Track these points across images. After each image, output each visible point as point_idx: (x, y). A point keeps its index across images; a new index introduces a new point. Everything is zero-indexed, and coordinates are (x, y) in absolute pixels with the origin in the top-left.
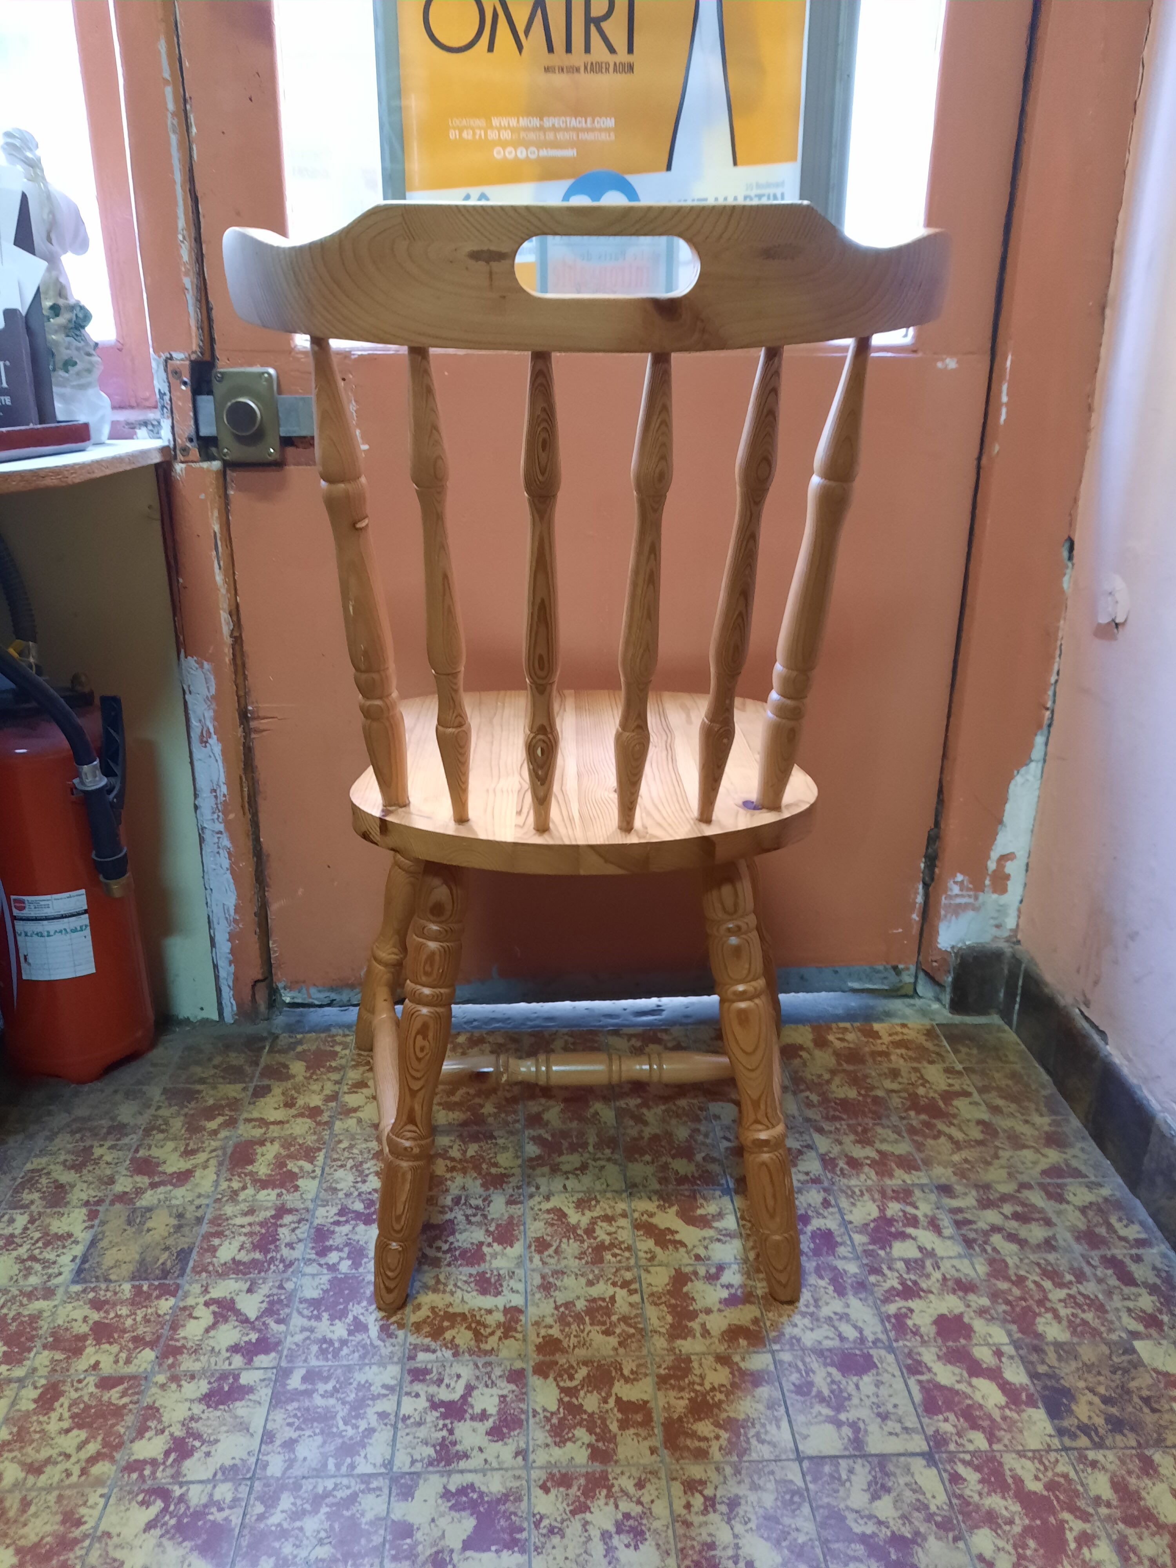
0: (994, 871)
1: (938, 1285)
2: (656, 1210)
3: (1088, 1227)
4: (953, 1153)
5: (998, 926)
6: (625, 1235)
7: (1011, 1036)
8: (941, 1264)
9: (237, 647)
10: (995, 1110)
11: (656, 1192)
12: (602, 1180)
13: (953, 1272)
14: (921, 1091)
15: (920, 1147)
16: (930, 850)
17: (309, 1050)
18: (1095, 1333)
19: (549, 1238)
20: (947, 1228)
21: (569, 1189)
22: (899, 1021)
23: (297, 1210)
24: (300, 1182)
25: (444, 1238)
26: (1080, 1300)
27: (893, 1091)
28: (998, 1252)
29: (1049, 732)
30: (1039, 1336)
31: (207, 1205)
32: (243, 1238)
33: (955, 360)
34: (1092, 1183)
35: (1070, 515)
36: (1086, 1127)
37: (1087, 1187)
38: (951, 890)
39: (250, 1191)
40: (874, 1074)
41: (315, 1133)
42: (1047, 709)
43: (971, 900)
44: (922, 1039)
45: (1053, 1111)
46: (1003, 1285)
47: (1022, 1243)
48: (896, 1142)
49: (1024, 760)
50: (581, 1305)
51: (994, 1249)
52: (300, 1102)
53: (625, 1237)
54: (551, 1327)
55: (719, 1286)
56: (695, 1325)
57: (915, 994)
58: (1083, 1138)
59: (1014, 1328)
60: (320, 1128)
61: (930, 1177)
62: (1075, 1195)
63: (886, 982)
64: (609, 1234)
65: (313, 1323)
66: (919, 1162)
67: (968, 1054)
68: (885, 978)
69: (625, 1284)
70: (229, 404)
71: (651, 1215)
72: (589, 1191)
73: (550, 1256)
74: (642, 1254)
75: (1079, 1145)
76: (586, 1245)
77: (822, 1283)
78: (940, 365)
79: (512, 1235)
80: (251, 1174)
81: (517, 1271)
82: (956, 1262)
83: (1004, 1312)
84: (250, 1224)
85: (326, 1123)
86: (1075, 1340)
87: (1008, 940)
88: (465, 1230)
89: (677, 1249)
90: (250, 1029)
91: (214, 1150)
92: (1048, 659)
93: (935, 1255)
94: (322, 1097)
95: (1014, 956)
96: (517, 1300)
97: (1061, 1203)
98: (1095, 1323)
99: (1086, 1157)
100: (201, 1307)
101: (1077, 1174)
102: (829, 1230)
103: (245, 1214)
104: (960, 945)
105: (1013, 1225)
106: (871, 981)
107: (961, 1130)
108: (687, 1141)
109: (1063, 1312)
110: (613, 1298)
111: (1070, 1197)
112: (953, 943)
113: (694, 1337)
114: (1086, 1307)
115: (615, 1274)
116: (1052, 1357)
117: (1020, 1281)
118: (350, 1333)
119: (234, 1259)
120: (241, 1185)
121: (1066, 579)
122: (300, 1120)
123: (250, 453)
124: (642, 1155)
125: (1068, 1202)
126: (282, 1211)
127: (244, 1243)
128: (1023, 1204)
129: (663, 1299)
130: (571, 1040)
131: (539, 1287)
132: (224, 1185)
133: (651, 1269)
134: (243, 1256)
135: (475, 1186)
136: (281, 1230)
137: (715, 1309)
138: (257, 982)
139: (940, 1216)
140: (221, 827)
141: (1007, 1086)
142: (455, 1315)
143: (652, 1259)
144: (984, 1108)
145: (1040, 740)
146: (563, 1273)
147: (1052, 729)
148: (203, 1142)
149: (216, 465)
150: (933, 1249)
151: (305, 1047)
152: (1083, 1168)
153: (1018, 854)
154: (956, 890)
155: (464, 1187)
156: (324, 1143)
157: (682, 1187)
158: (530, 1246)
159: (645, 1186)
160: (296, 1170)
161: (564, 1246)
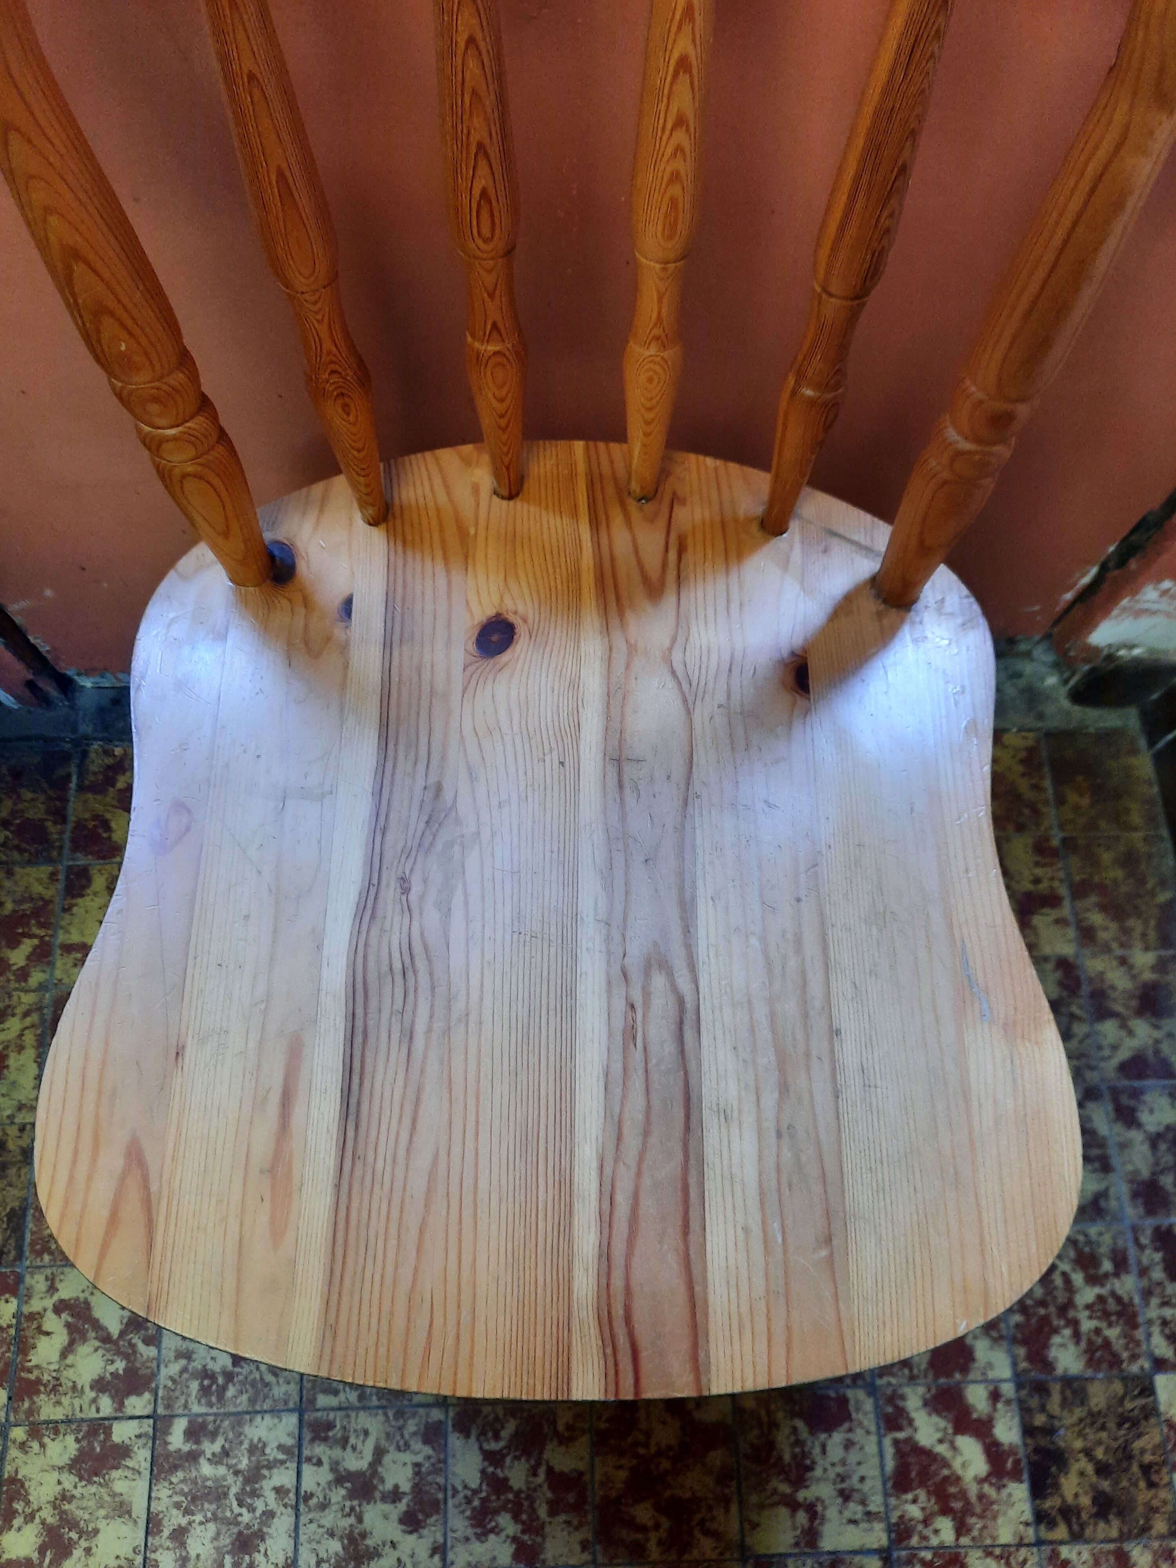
3: (1153, 1173)
7: (1144, 762)
16: (1133, 537)
18: (1115, 1361)
26: (1112, 1305)
30: (1048, 1366)
38: (1144, 596)
43: (1169, 607)
45: (1164, 941)
59: (1022, 1351)
62: (1151, 1112)
67: (1075, 808)
86: (1089, 1373)
97: (1129, 1127)
98: (1118, 1344)
100: (50, 1314)
109: (1087, 1325)
111: (1144, 1117)
114: (1114, 1318)
116: (1054, 1403)
125: (1139, 1126)
138: (29, 681)
141: (1115, 881)
144: (1072, 931)
148: (11, 996)
154: (1152, 595)
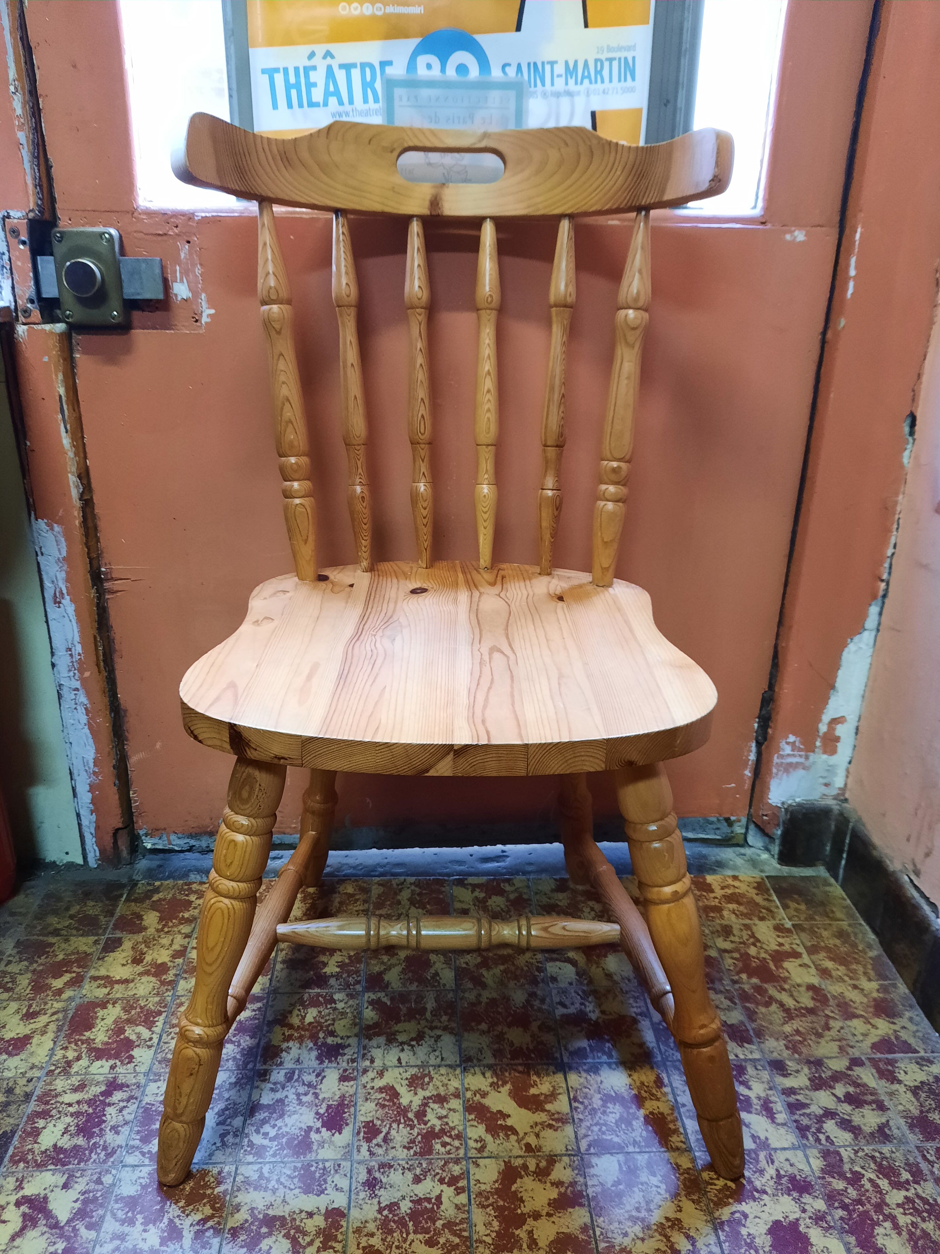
0: (825, 733)
1: (772, 1183)
2: (489, 1089)
3: (921, 1112)
4: (785, 1023)
5: (826, 785)
6: (455, 1120)
7: (837, 890)
8: (774, 1158)
9: (88, 510)
10: (824, 973)
11: (490, 1067)
12: (437, 1053)
13: (787, 1167)
14: (753, 951)
15: (751, 1015)
16: (764, 712)
17: (164, 900)
19: (379, 1123)
20: (781, 1112)
21: (404, 1064)
22: (730, 873)
23: (128, 1086)
24: (136, 1052)
25: (272, 1122)
26: (919, 1205)
27: (726, 951)
28: (832, 1143)
29: (883, 603)
31: (39, 1078)
32: (68, 1119)
33: (804, 233)
34: (922, 1058)
35: (913, 391)
36: (912, 993)
37: (918, 1063)
38: (783, 750)
39: (84, 1062)
40: (707, 931)
41: (158, 994)
42: (882, 581)
43: (802, 760)
44: (752, 893)
45: (881, 976)
46: (839, 1185)
47: (855, 1131)
48: (729, 1009)
49: (858, 628)
50: (405, 1207)
51: (828, 1138)
52: (148, 958)
53: (456, 1122)
54: (372, 1235)
55: (548, 1184)
56: (521, 1233)
57: (745, 843)
58: (911, 1006)
59: (852, 1240)
60: (164, 988)
61: (762, 1051)
62: (906, 1073)
63: (718, 832)
64: (440, 1118)
65: (126, 1229)
66: (751, 1033)
67: (796, 910)
68: (718, 829)
69: (453, 1181)
70: (68, 263)
71: (484, 1095)
72: (424, 1065)
73: (378, 1145)
74: (471, 1144)
75: (907, 1014)
76: (415, 1131)
77: (654, 1181)
78: (788, 237)
79: (342, 1119)
80: (88, 1041)
81: (343, 1163)
82: (789, 1154)
83: (841, 1218)
84: (78, 1102)
85: (171, 983)
87: (835, 798)
88: (295, 1112)
89: (507, 1136)
90: (111, 875)
91: (54, 1014)
92: (887, 532)
93: (768, 1145)
94: (170, 952)
95: (841, 814)
96: (340, 1201)
97: (892, 1083)
99: (915, 1028)
100: (12, 1207)
101: (907, 1048)
102: (662, 1114)
103: (75, 1090)
104: (790, 802)
105: (846, 1108)
106: (704, 831)
107: (792, 996)
108: (524, 1007)
109: (903, 1220)
110: (439, 1198)
111: (901, 1076)
112: (783, 799)
113: (520, 1248)
114: (925, 1215)
115: (442, 1168)
117: (855, 1179)
118: (163, 1242)
119: (55, 1146)
120: (76, 1054)
121: (906, 454)
122: (145, 979)
123: (95, 315)
124: (479, 1023)
125: (900, 1082)
126: (113, 1086)
127: (69, 1125)
128: (856, 1085)
129: (491, 1200)
130: (418, 890)
131: (364, 1184)
132: (59, 1054)
133: (481, 1162)
134: (66, 1143)
135: (310, 1058)
136: (110, 1110)
137: (544, 1213)
138: (117, 830)
139: (772, 1099)
140: (78, 684)
141: (835, 945)
142: (275, 1218)
143: (481, 1150)
144: (813, 971)
145: (874, 610)
146: (391, 1167)
147: (887, 601)
148: (46, 1004)
149: (60, 327)
150: (767, 1139)
151: (161, 895)
152: (912, 1041)
153: (848, 718)
154: (788, 750)
155: (298, 1061)
156: (165, 1007)
157: (516, 1061)
158: (358, 1133)
159: (479, 1060)
160: (133, 1037)
161: (393, 1132)
